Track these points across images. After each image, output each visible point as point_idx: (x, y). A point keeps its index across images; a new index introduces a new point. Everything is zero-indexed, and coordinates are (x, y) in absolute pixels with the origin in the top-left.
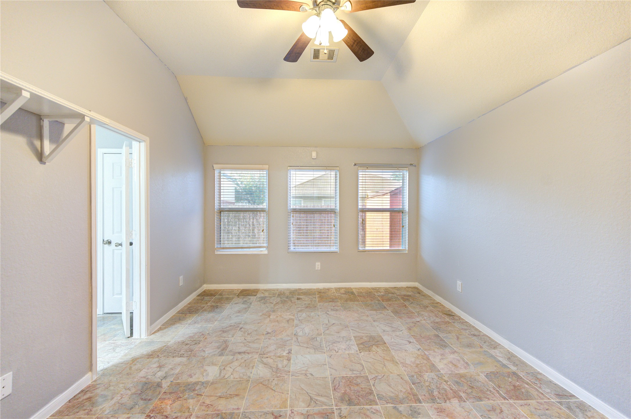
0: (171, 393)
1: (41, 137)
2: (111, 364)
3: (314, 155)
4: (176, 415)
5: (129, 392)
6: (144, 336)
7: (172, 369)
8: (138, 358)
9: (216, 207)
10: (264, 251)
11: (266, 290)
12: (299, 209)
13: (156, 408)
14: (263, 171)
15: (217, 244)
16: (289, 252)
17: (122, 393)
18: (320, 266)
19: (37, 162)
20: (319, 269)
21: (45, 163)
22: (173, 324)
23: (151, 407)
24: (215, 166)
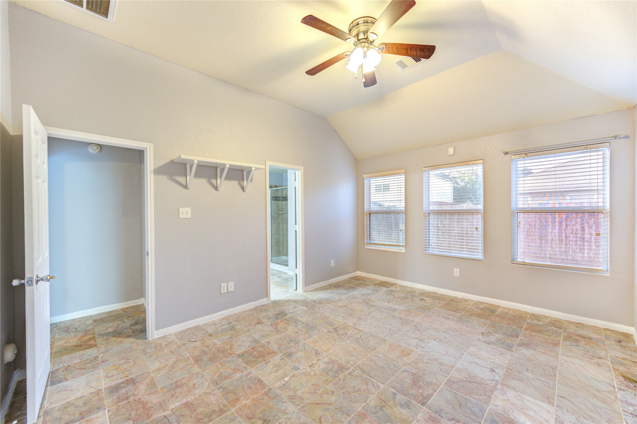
0: (287, 320)
1: (243, 180)
2: (279, 299)
3: (451, 151)
4: (280, 329)
5: (274, 313)
6: (301, 292)
7: (297, 311)
8: (290, 301)
9: (365, 210)
10: (403, 250)
11: (401, 286)
12: (437, 210)
13: (277, 323)
14: (400, 175)
15: (367, 240)
16: (424, 253)
17: (272, 312)
18: (458, 273)
19: (242, 191)
20: (458, 276)
21: (245, 192)
22: (319, 290)
23: (275, 322)
24: (364, 176)
